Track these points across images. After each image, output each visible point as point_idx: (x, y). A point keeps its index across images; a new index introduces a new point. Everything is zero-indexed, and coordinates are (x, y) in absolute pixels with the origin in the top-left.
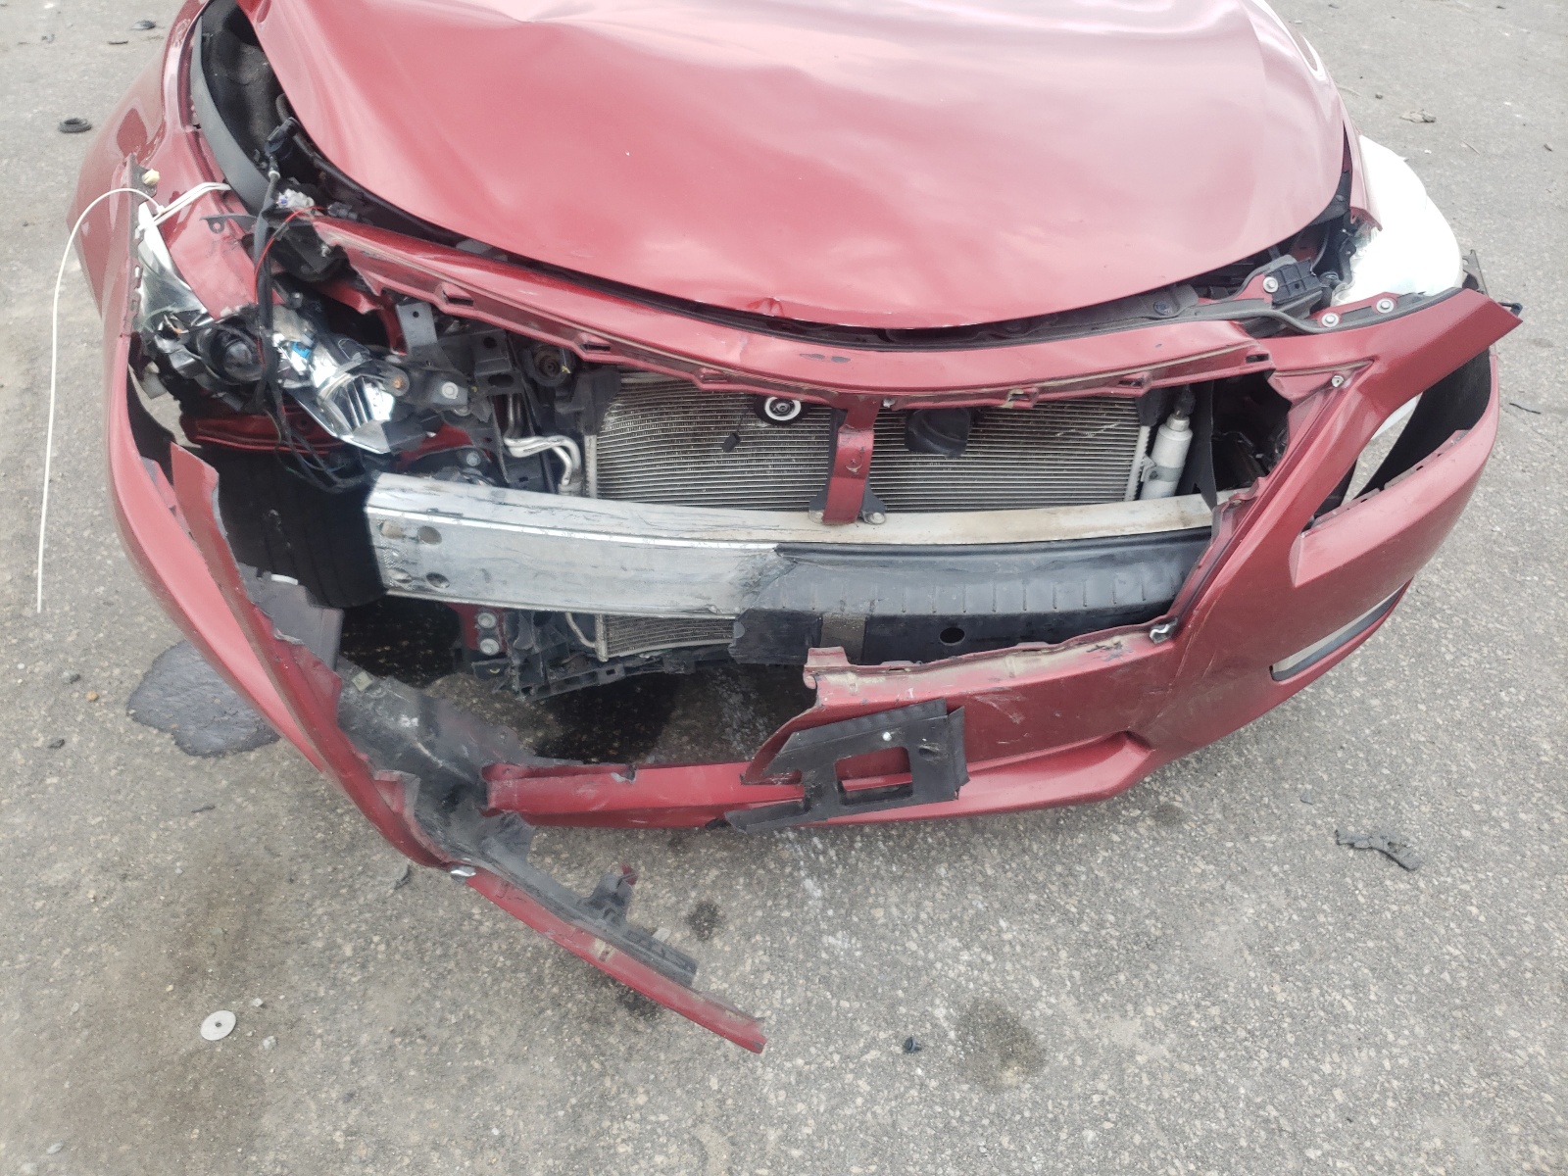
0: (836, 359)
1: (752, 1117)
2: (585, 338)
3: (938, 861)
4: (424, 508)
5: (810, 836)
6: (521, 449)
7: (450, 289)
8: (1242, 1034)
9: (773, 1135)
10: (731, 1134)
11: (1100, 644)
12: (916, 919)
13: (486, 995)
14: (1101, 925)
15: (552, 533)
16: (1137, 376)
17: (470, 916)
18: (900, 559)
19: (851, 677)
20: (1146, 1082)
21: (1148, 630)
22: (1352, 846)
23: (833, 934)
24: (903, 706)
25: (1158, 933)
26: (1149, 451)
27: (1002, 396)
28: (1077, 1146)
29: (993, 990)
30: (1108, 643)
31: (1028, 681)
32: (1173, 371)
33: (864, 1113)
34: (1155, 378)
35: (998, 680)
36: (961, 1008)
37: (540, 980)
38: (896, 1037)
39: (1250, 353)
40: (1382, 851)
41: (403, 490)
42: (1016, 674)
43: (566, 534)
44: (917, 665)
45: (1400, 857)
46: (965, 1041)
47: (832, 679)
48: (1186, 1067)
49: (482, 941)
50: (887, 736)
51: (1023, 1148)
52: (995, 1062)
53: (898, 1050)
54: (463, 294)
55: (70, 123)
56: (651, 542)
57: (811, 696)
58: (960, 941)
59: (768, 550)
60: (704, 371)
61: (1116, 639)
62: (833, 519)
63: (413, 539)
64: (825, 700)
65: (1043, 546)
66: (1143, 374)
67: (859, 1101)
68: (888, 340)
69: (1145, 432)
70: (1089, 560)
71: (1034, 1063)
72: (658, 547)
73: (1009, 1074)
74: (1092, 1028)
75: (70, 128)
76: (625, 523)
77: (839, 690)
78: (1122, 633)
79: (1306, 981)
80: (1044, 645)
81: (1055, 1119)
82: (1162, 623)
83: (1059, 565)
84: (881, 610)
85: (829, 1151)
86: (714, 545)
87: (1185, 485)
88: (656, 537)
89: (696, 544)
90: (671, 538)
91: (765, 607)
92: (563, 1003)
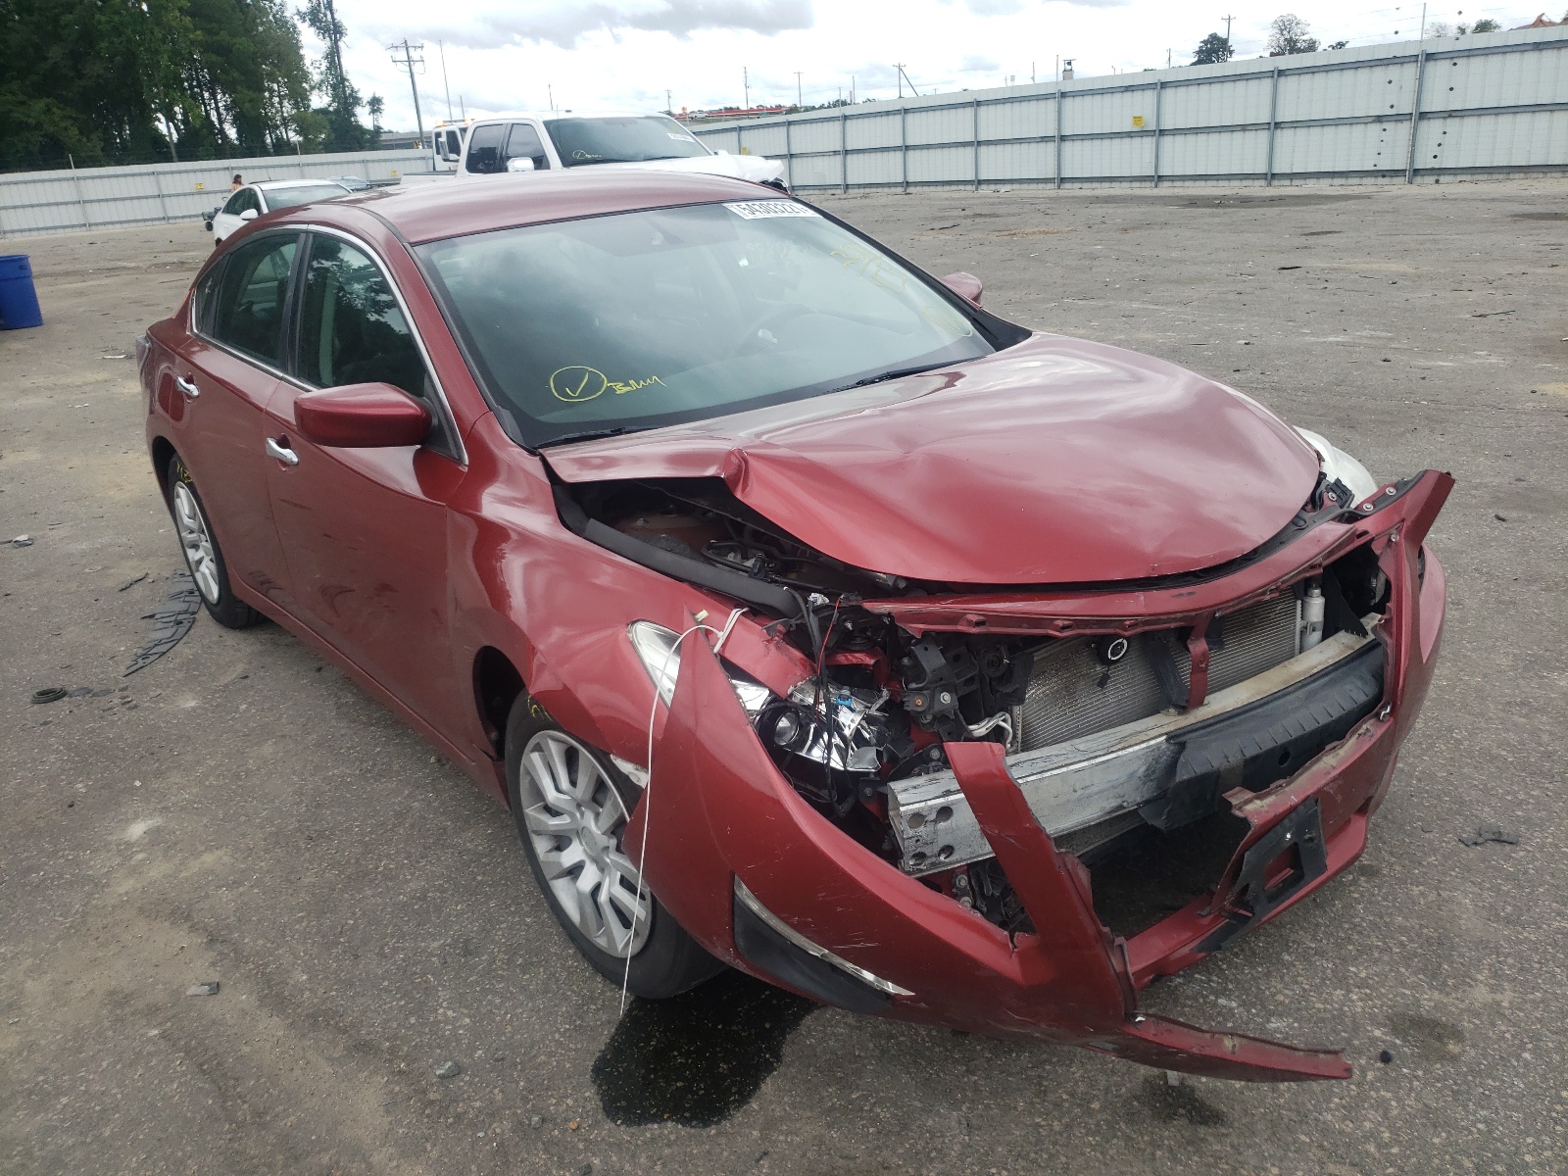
0: (1190, 594)
1: (1349, 1145)
2: (1060, 623)
3: (1279, 954)
4: (939, 793)
5: (1193, 976)
6: (984, 729)
7: (975, 618)
8: (1536, 965)
9: (1372, 1148)
10: (1348, 1161)
11: (1360, 732)
12: (1304, 990)
13: (1106, 1164)
14: (1402, 944)
15: (1029, 779)
16: (1318, 562)
17: (1038, 1125)
18: (1235, 720)
19: (1258, 802)
20: (1522, 1014)
21: (1378, 715)
22: (1476, 844)
23: (1269, 1021)
24: (1293, 809)
25: (1436, 934)
26: (1302, 618)
27: (1264, 593)
28: (1527, 1064)
29: (1390, 1007)
30: (1361, 731)
31: (1343, 767)
32: (1331, 553)
33: (1403, 1109)
34: (1324, 560)
35: (1329, 773)
36: (1385, 1026)
37: (1129, 1138)
38: (1370, 1059)
39: (1358, 533)
40: (1493, 840)
41: (915, 787)
42: (1334, 765)
43: (1039, 776)
44: (1288, 779)
45: (1505, 838)
46: (1408, 1041)
47: (1249, 807)
48: (1532, 997)
49: (1065, 1135)
50: (1288, 836)
51: (1504, 1081)
52: (1437, 1044)
53: (1379, 1065)
54: (982, 618)
55: (42, 693)
56: (1093, 762)
57: (1244, 823)
58: (1341, 989)
59: (1161, 743)
60: (1128, 623)
61: (1364, 727)
62: (1183, 709)
63: (932, 821)
64: (1255, 821)
65: (1300, 684)
66: (1318, 560)
67: (1394, 1103)
68: (1200, 577)
69: (1299, 602)
70: (1325, 685)
71: (1458, 1035)
72: (1097, 765)
73: (1451, 1047)
74: (1463, 1001)
75: (44, 698)
76: (1070, 756)
77: (1257, 812)
78: (1365, 722)
79: (1535, 924)
80: (1338, 742)
81: (1502, 1058)
82: (1384, 707)
83: (1314, 693)
84: (1251, 752)
85: (1410, 1139)
86: (1131, 750)
87: (1328, 631)
88: (1096, 757)
89: (1120, 753)
90: (1104, 755)
91: (1185, 777)
92: (1160, 1143)
